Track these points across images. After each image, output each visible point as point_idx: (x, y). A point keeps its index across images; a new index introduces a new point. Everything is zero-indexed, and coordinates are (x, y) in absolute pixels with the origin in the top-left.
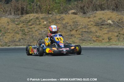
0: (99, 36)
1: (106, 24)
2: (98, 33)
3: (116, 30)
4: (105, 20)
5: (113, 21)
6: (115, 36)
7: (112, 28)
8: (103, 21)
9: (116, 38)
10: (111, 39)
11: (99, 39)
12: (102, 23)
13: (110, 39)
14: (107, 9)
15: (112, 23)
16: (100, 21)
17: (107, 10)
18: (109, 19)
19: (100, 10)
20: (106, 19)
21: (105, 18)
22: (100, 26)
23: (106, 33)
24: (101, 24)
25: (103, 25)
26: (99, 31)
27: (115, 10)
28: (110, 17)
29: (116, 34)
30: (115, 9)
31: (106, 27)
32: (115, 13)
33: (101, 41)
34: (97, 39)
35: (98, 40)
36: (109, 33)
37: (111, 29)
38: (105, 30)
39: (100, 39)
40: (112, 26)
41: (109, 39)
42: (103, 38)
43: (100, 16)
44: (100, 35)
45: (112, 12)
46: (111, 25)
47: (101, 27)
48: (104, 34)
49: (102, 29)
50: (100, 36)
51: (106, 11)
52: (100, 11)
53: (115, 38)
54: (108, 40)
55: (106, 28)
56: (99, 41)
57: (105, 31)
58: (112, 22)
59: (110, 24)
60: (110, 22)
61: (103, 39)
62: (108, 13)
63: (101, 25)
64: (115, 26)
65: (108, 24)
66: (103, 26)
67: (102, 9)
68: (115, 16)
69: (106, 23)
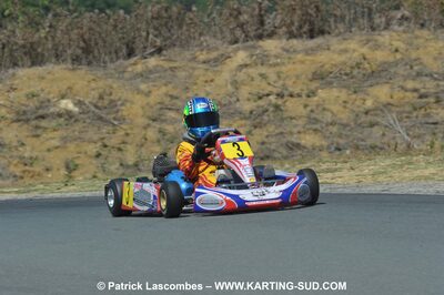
0: (31, 158)
1: (53, 114)
2: (28, 148)
3: (92, 134)
4: (49, 101)
5: (79, 103)
6: (91, 157)
7: (77, 128)
8: (42, 102)
9: (94, 162)
10: (77, 165)
11: (31, 169)
12: (41, 112)
13: (71, 168)
14: (54, 60)
15: (76, 109)
16: (32, 104)
17: (55, 63)
18: (63, 97)
19: (29, 64)
20: (52, 95)
21: (49, 93)
22: (34, 123)
23: (57, 148)
24: (35, 116)
25: (43, 117)
26: (30, 141)
27: (84, 61)
28: (65, 87)
29: (92, 149)
30: (84, 55)
31: (54, 123)
32: (83, 71)
33: (39, 175)
34: (27, 168)
35: (29, 172)
36: (68, 145)
37: (74, 131)
38: (51, 135)
39: (37, 168)
40: (76, 121)
41: (67, 167)
42: (48, 165)
43: (29, 87)
44: (35, 154)
45: (74, 69)
46: (71, 117)
47: (37, 127)
48: (49, 150)
49: (39, 132)
50: (36, 159)
51: (49, 67)
52: (30, 67)
53: (91, 163)
54: (63, 172)
55: (55, 130)
56: (32, 177)
57: (52, 138)
58: (75, 105)
59: (69, 115)
60: (67, 104)
61: (47, 170)
62: (57, 75)
63: (37, 118)
64: (88, 121)
65: (60, 115)
66: (43, 123)
67: (37, 60)
68: (86, 83)
69: (52, 110)
